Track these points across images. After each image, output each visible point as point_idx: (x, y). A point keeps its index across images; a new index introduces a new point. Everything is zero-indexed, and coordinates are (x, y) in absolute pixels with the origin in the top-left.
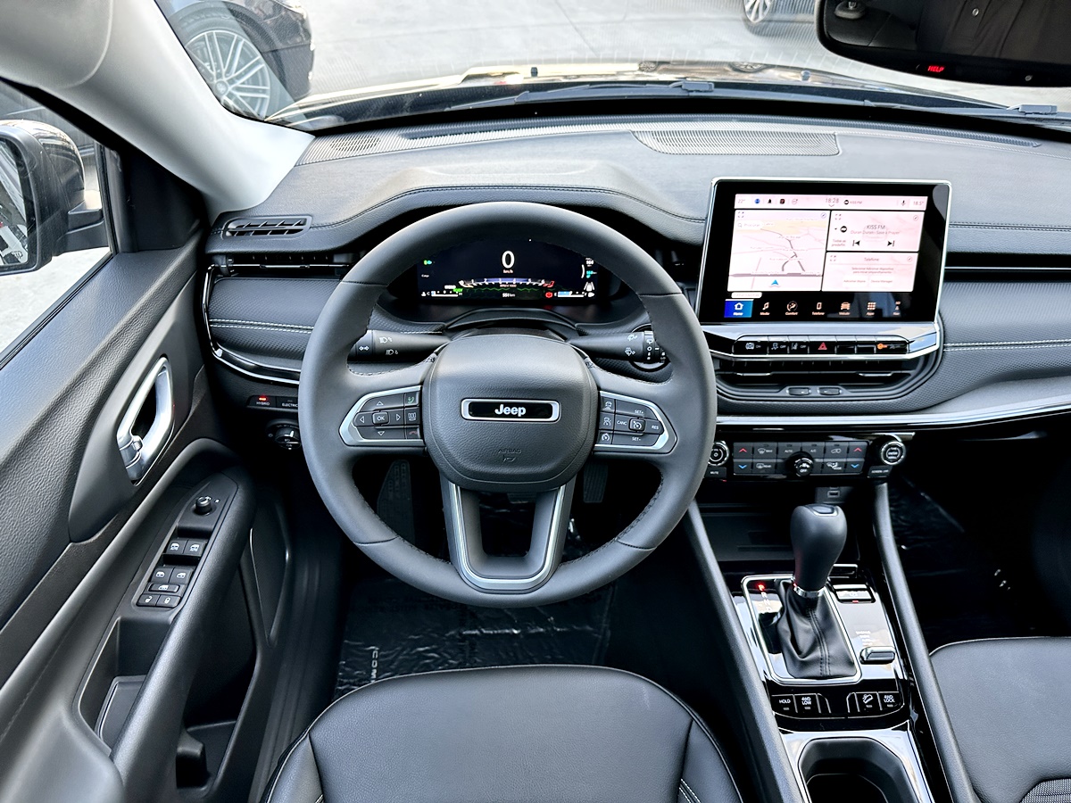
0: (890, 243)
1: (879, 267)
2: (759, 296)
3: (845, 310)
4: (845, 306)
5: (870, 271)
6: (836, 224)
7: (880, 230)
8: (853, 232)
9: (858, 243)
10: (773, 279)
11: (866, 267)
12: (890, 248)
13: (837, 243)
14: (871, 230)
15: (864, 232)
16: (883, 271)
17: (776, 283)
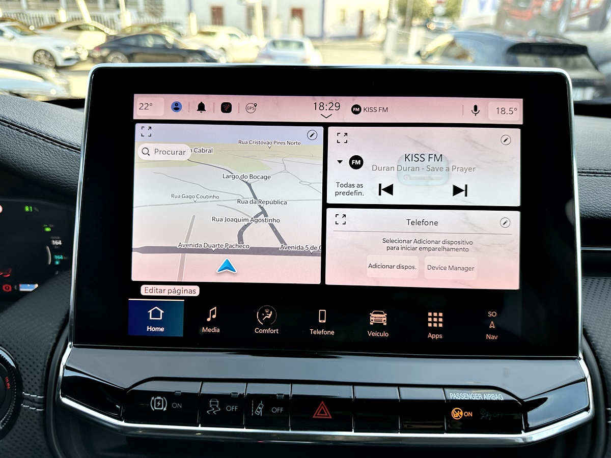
0: (457, 190)
1: (441, 238)
2: (196, 291)
3: (378, 327)
4: (378, 318)
5: (423, 246)
6: (339, 152)
7: (433, 163)
8: (375, 168)
9: (390, 190)
10: (222, 258)
11: (411, 237)
12: (460, 200)
13: (346, 190)
14: (413, 164)
15: (400, 168)
16: (449, 246)
17: (228, 267)
